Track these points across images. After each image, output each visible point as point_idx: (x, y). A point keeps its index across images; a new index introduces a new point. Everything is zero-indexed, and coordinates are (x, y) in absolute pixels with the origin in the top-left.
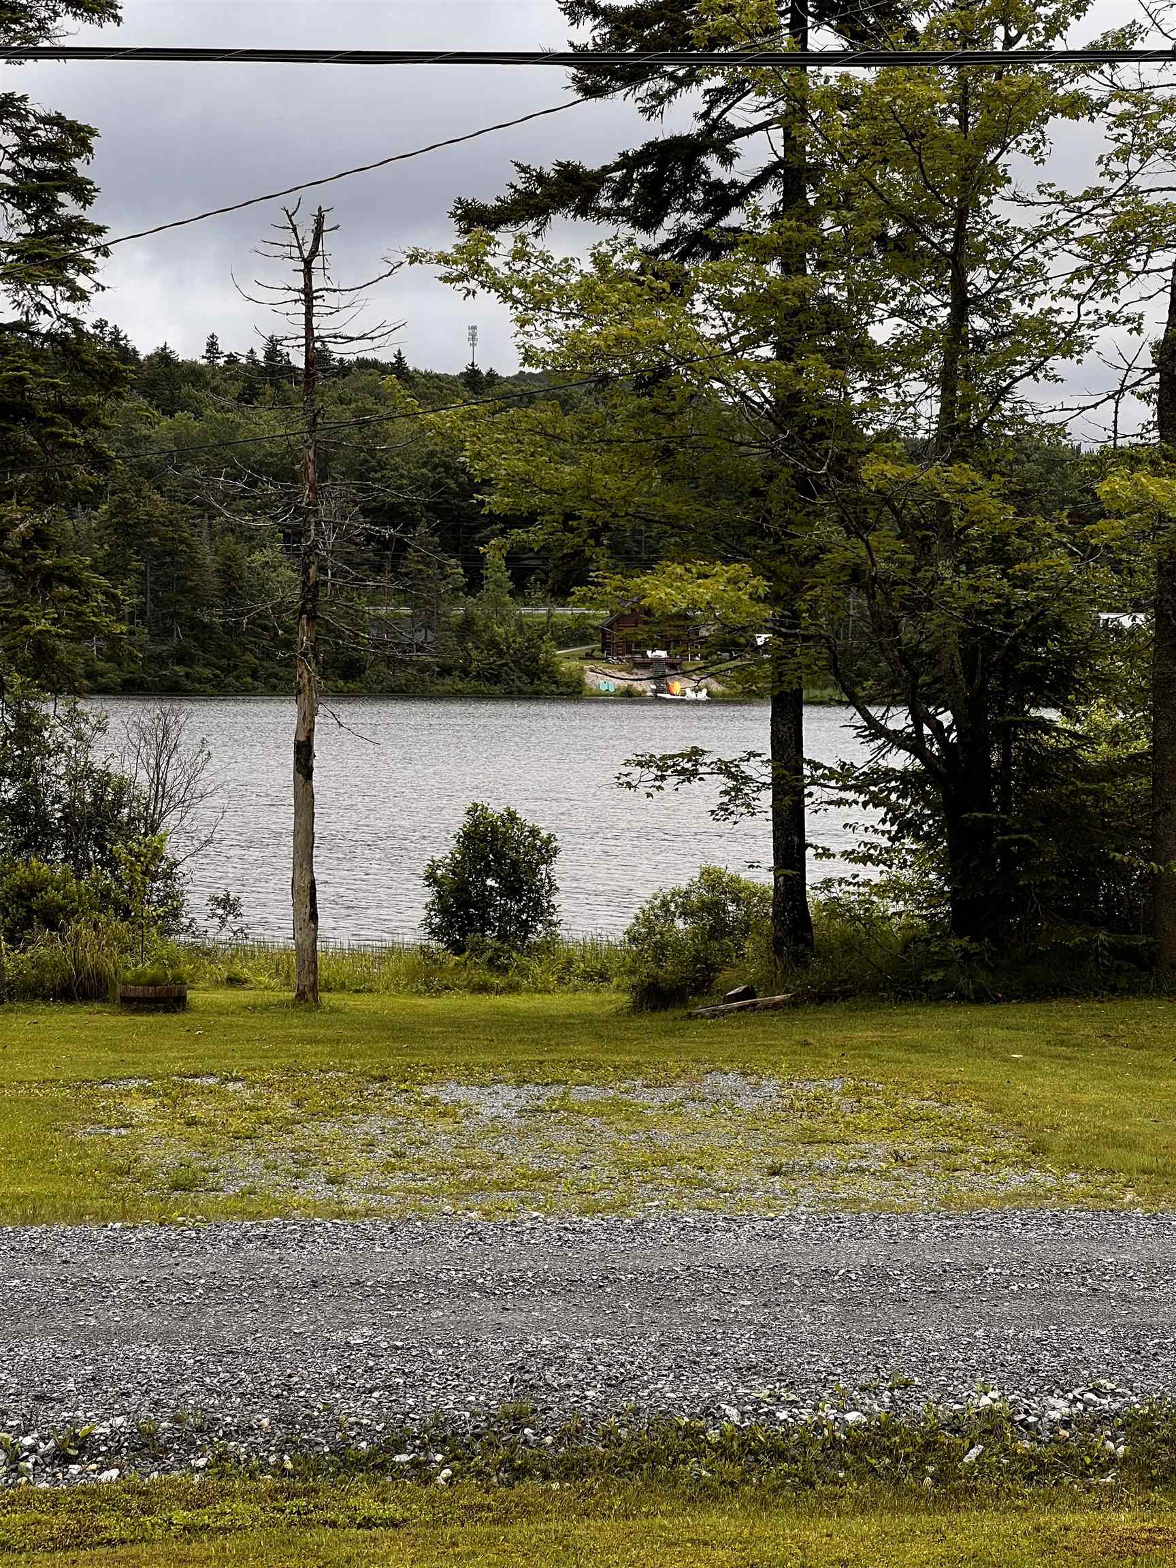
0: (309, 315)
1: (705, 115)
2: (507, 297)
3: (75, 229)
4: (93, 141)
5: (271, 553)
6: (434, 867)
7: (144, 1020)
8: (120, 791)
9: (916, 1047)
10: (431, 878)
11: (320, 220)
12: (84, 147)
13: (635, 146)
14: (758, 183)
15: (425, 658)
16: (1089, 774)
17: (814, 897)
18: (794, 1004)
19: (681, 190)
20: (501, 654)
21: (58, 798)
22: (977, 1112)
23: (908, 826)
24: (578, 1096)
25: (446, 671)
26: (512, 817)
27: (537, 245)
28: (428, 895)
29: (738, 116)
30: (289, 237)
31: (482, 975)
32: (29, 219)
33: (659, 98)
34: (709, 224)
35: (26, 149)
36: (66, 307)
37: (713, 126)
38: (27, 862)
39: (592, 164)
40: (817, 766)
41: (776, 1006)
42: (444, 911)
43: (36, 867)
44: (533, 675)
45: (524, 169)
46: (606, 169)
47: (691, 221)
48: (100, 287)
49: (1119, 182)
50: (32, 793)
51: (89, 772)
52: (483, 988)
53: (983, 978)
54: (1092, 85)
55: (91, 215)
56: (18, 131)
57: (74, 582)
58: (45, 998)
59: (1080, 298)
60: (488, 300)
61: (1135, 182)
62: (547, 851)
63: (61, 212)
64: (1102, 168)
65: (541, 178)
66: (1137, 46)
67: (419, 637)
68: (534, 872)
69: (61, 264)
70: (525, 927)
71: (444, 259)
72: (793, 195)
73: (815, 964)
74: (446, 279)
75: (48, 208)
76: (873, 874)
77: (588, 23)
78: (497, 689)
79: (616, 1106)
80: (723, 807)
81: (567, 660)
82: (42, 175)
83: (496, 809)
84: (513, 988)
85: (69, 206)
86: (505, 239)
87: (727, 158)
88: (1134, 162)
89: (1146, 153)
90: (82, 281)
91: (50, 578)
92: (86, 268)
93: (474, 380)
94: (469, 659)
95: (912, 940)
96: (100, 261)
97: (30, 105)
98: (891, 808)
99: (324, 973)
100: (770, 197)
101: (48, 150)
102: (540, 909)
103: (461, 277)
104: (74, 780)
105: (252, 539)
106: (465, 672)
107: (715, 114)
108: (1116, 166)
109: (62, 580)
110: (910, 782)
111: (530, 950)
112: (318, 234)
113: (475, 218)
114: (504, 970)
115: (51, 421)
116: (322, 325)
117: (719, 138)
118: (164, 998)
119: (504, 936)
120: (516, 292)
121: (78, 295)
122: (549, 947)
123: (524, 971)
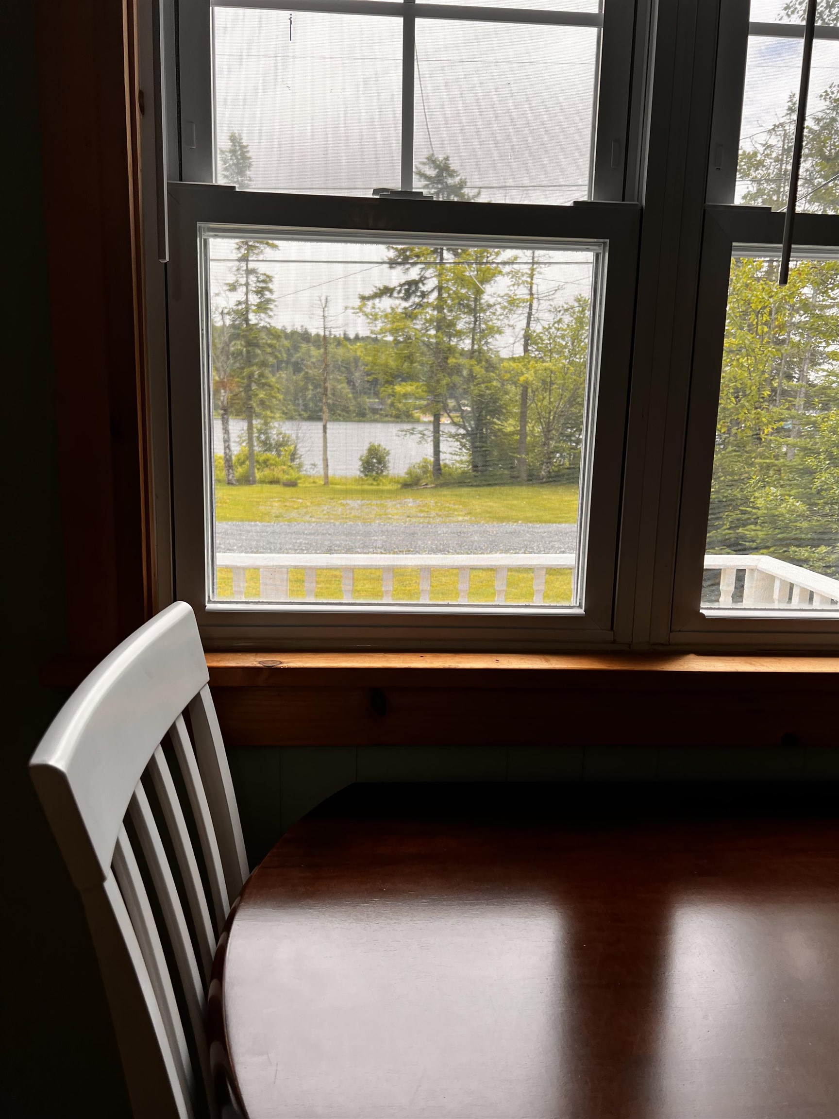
0: (324, 322)
1: (420, 274)
2: (368, 317)
3: (268, 301)
4: (273, 280)
5: (345, 385)
6: (361, 457)
7: (287, 488)
8: (288, 437)
9: (456, 495)
10: (361, 459)
11: (327, 298)
12: (271, 280)
13: (402, 281)
14: (432, 290)
15: (382, 412)
16: (505, 434)
17: (442, 463)
18: (436, 487)
19: (414, 292)
20: (400, 411)
21: (274, 440)
23: (464, 446)
25: (387, 416)
26: (379, 446)
27: (378, 305)
28: (360, 463)
29: (427, 274)
30: (319, 302)
31: (371, 482)
32: (260, 298)
33: (407, 269)
34: (421, 301)
35: (258, 281)
36: (268, 320)
37: (422, 277)
38: (266, 454)
39: (392, 286)
41: (432, 487)
42: (364, 467)
43: (268, 455)
44: (408, 417)
45: (376, 287)
46: (395, 287)
47: (417, 300)
48: (275, 315)
49: (513, 292)
50: (267, 438)
51: (281, 433)
52: (372, 485)
53: (478, 482)
54: (507, 268)
55: (273, 297)
56: (256, 277)
57: (270, 386)
58: (266, 483)
59: (502, 320)
60: (363, 318)
61: (516, 292)
62: (388, 453)
63: (266, 297)
64: (508, 289)
65: (380, 289)
66: (518, 261)
67: (381, 407)
68: (385, 458)
69: (266, 309)
70: (382, 471)
71: (353, 308)
72: (440, 294)
73: (441, 478)
74: (354, 313)
75: (263, 295)
76: (457, 458)
77: (392, 251)
78: (399, 420)
79: (381, 504)
81: (416, 414)
82: (262, 288)
83: (376, 444)
84: (378, 485)
85: (267, 295)
86: (370, 303)
87: (424, 284)
88: (516, 287)
89: (519, 285)
90: (271, 313)
91: (264, 384)
92: (271, 310)
93: (357, 338)
94: (392, 413)
95: (464, 473)
96: (275, 309)
97: (258, 271)
98: (461, 442)
99: (330, 479)
100: (435, 294)
101: (263, 281)
102: (385, 467)
103: (358, 313)
104: (278, 434)
105: (339, 381)
106: (391, 416)
107: (422, 274)
108: (512, 288)
109: (267, 385)
110: (464, 436)
111: (383, 476)
112: (326, 302)
113: (363, 298)
114: (376, 481)
115: (264, 347)
116: (328, 324)
117: (422, 280)
118: (292, 484)
119: (377, 473)
120: (371, 317)
121: (270, 317)
122: (387, 476)
123: (381, 481)
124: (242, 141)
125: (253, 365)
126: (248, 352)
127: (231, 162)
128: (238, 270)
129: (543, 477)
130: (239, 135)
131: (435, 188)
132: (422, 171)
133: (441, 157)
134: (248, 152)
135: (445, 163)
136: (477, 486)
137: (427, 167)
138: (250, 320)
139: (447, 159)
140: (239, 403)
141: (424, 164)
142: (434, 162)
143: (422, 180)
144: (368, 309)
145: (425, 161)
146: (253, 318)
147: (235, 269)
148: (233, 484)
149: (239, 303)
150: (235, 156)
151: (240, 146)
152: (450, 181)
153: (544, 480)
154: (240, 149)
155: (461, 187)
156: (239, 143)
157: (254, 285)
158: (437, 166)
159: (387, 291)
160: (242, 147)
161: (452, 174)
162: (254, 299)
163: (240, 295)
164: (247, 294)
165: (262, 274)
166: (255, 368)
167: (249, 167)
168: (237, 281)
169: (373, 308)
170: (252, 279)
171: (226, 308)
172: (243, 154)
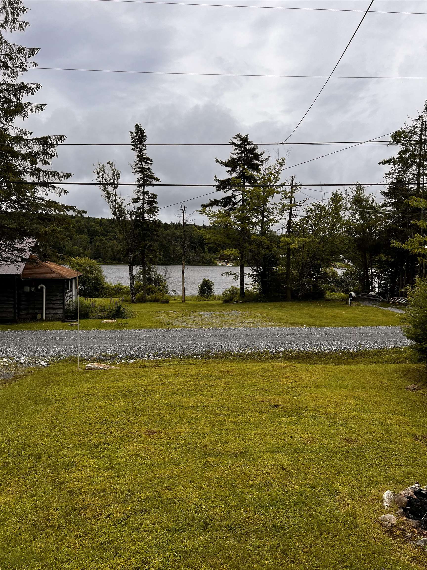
0: (184, 218)
1: (232, 194)
2: (208, 216)
3: (155, 207)
4: (157, 197)
5: (179, 248)
7: (164, 304)
8: (161, 277)
10: (199, 287)
11: (185, 206)
13: (224, 197)
14: (239, 202)
15: (198, 261)
16: (279, 275)
17: (245, 289)
18: (242, 302)
19: (229, 203)
20: (207, 260)
21: (153, 277)
22: (265, 315)
23: (256, 281)
24: (216, 313)
26: (209, 280)
27: (211, 209)
28: (198, 289)
29: (236, 193)
30: (181, 208)
32: (150, 206)
33: (226, 191)
34: (233, 207)
35: (149, 198)
37: (233, 195)
38: (149, 285)
39: (218, 199)
40: (245, 273)
41: (240, 303)
42: (200, 291)
43: (151, 286)
44: (211, 263)
45: (210, 200)
46: (220, 200)
47: (230, 206)
48: (158, 215)
49: (283, 202)
50: (150, 277)
51: (157, 274)
52: (205, 300)
54: (280, 190)
55: (157, 206)
56: (148, 195)
58: (152, 302)
59: (278, 216)
60: (206, 216)
62: (213, 284)
64: (281, 200)
65: (212, 201)
67: (197, 258)
68: (211, 286)
69: (153, 212)
70: (210, 293)
71: (200, 211)
72: (243, 203)
73: (245, 298)
74: (200, 214)
75: (152, 205)
76: (252, 287)
78: (207, 265)
79: (221, 314)
80: (234, 279)
81: (215, 261)
82: (151, 201)
83: (207, 279)
84: (209, 301)
85: (154, 204)
86: (208, 209)
87: (235, 199)
89: (286, 198)
90: (156, 214)
91: (152, 250)
92: (156, 212)
93: (204, 226)
94: (203, 261)
95: (257, 295)
96: (158, 211)
97: (149, 192)
98: (254, 279)
99: (186, 299)
100: (240, 204)
101: (151, 198)
102: (212, 291)
103: (202, 213)
104: (155, 275)
105: (177, 246)
106: (203, 263)
108: (283, 200)
109: (154, 251)
110: (257, 275)
111: (211, 296)
112: (185, 208)
113: (204, 206)
114: (207, 298)
115: (152, 231)
116: (185, 219)
117: (234, 196)
118: (166, 302)
119: (207, 294)
120: (209, 215)
121: (155, 216)
122: (213, 296)
123: (210, 298)
124: (141, 128)
125: (146, 240)
126: (144, 233)
127: (136, 138)
128: (138, 192)
129: (300, 296)
130: (140, 125)
131: (240, 150)
132: (234, 142)
133: (243, 135)
134: (145, 133)
135: (246, 137)
136: (265, 302)
137: (236, 140)
138: (145, 217)
139: (247, 135)
140: (139, 260)
141: (235, 138)
142: (240, 137)
143: (234, 146)
144: (207, 211)
145: (236, 137)
146: (146, 217)
147: (137, 191)
148: (134, 303)
149: (139, 209)
150: (138, 135)
151: (140, 130)
152: (248, 147)
153: (300, 298)
154: (140, 132)
155: (255, 150)
156: (140, 128)
157: (147, 200)
158: (241, 140)
159: (215, 203)
160: (142, 131)
161: (249, 143)
162: (146, 206)
163: (139, 205)
164: (143, 204)
165: (152, 194)
166: (147, 242)
167: (145, 140)
168: (138, 197)
169: (209, 211)
170: (146, 196)
171: (132, 211)
172: (142, 134)
